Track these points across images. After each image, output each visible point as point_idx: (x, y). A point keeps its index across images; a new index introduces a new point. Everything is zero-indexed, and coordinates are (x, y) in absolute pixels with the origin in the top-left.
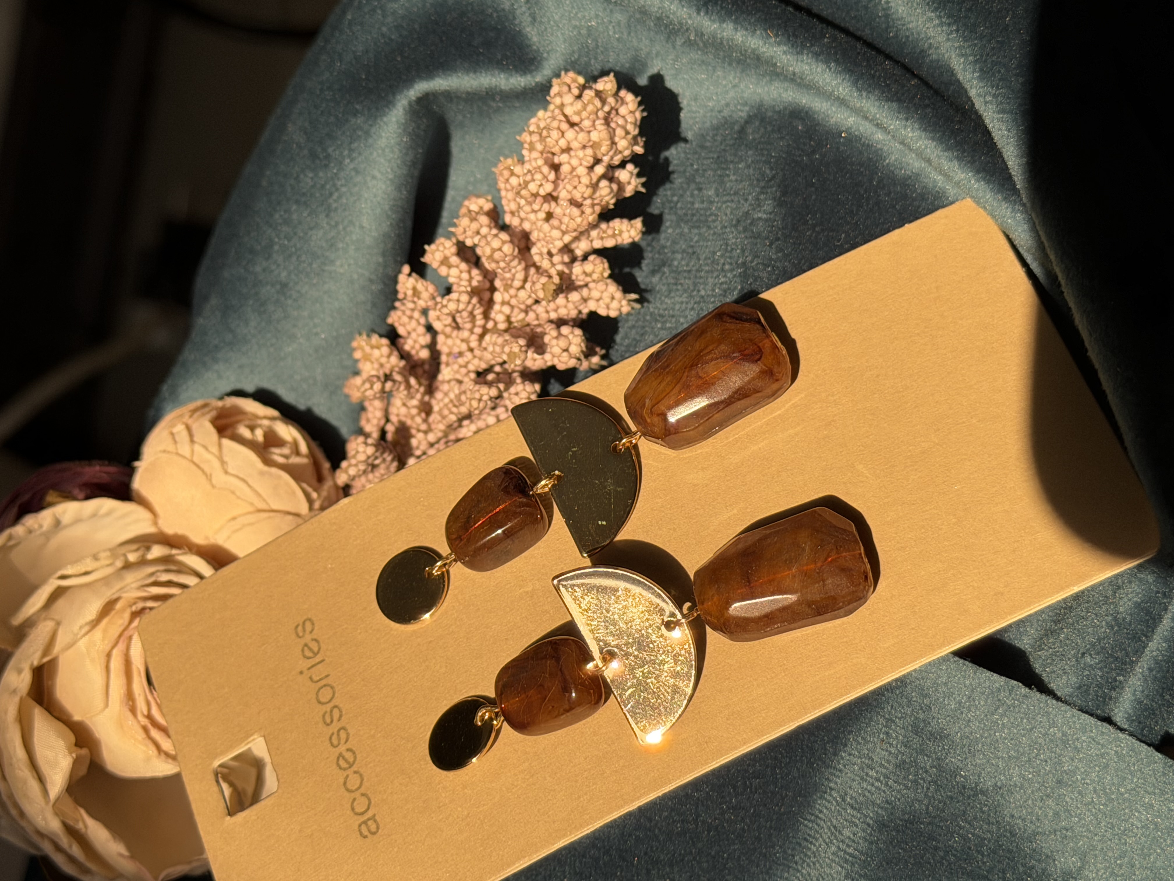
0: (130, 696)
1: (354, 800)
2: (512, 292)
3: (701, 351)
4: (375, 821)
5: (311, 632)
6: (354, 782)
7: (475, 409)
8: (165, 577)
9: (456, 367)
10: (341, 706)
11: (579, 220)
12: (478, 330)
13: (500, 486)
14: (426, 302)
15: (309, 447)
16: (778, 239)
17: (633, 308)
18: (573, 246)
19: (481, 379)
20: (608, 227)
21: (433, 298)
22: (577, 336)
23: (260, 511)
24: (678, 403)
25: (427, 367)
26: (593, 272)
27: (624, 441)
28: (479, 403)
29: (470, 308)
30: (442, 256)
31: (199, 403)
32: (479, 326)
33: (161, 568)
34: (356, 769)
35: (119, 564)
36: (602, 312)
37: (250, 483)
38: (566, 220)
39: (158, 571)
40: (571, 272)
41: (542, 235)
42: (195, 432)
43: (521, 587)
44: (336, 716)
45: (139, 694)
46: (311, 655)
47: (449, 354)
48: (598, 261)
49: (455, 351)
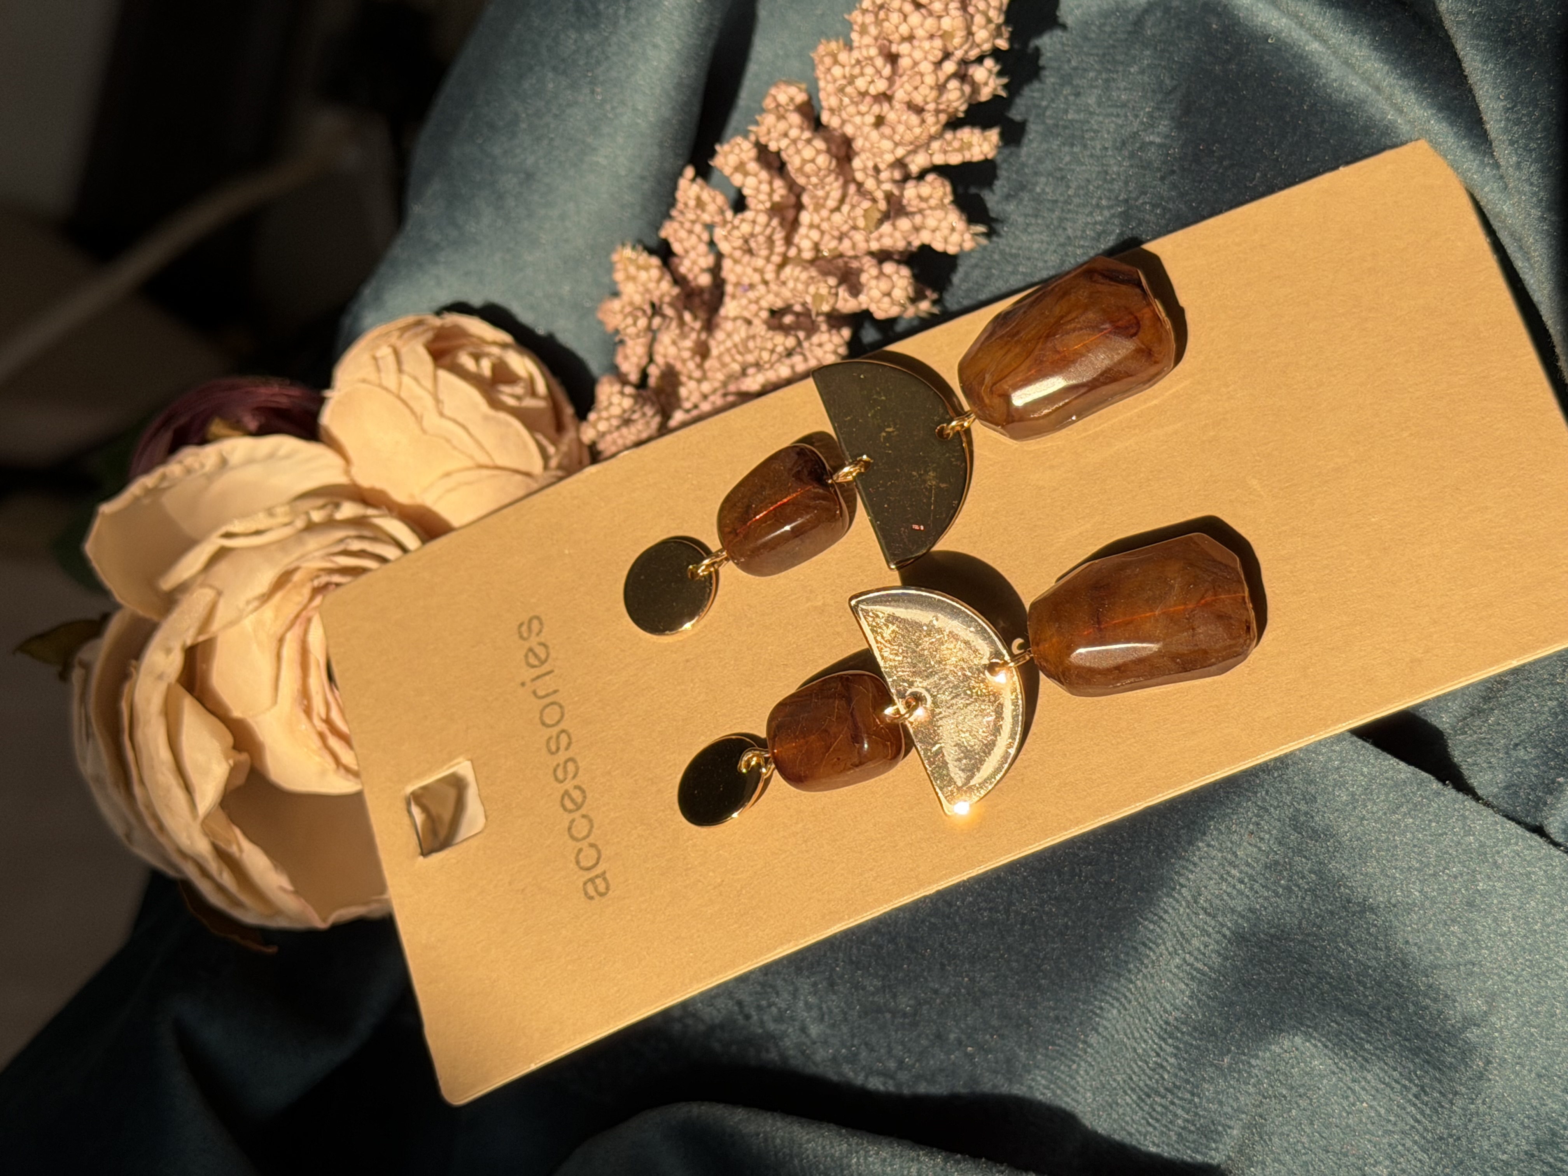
0: (305, 693)
1: (580, 850)
2: (824, 213)
3: (1062, 317)
4: (605, 879)
5: (538, 634)
6: (581, 828)
7: (766, 362)
8: (356, 546)
9: (744, 301)
10: (570, 731)
11: (917, 131)
12: (776, 259)
13: (791, 469)
14: (713, 217)
15: (548, 386)
16: (1173, 172)
17: (978, 244)
18: (908, 160)
19: (775, 322)
20: (955, 138)
21: (722, 212)
22: (904, 277)
23: (481, 467)
24: (1027, 382)
25: (706, 296)
26: (931, 197)
27: (954, 423)
28: (771, 356)
29: (768, 231)
30: (737, 161)
31: (411, 319)
32: (779, 254)
33: (352, 533)
34: (584, 813)
35: (300, 523)
36: (938, 246)
37: (471, 430)
38: (901, 129)
39: (347, 537)
40: (902, 195)
41: (867, 145)
42: (405, 358)
43: (808, 599)
44: (563, 745)
45: (317, 693)
46: (536, 663)
47: (737, 284)
48: (937, 183)
49: (745, 282)
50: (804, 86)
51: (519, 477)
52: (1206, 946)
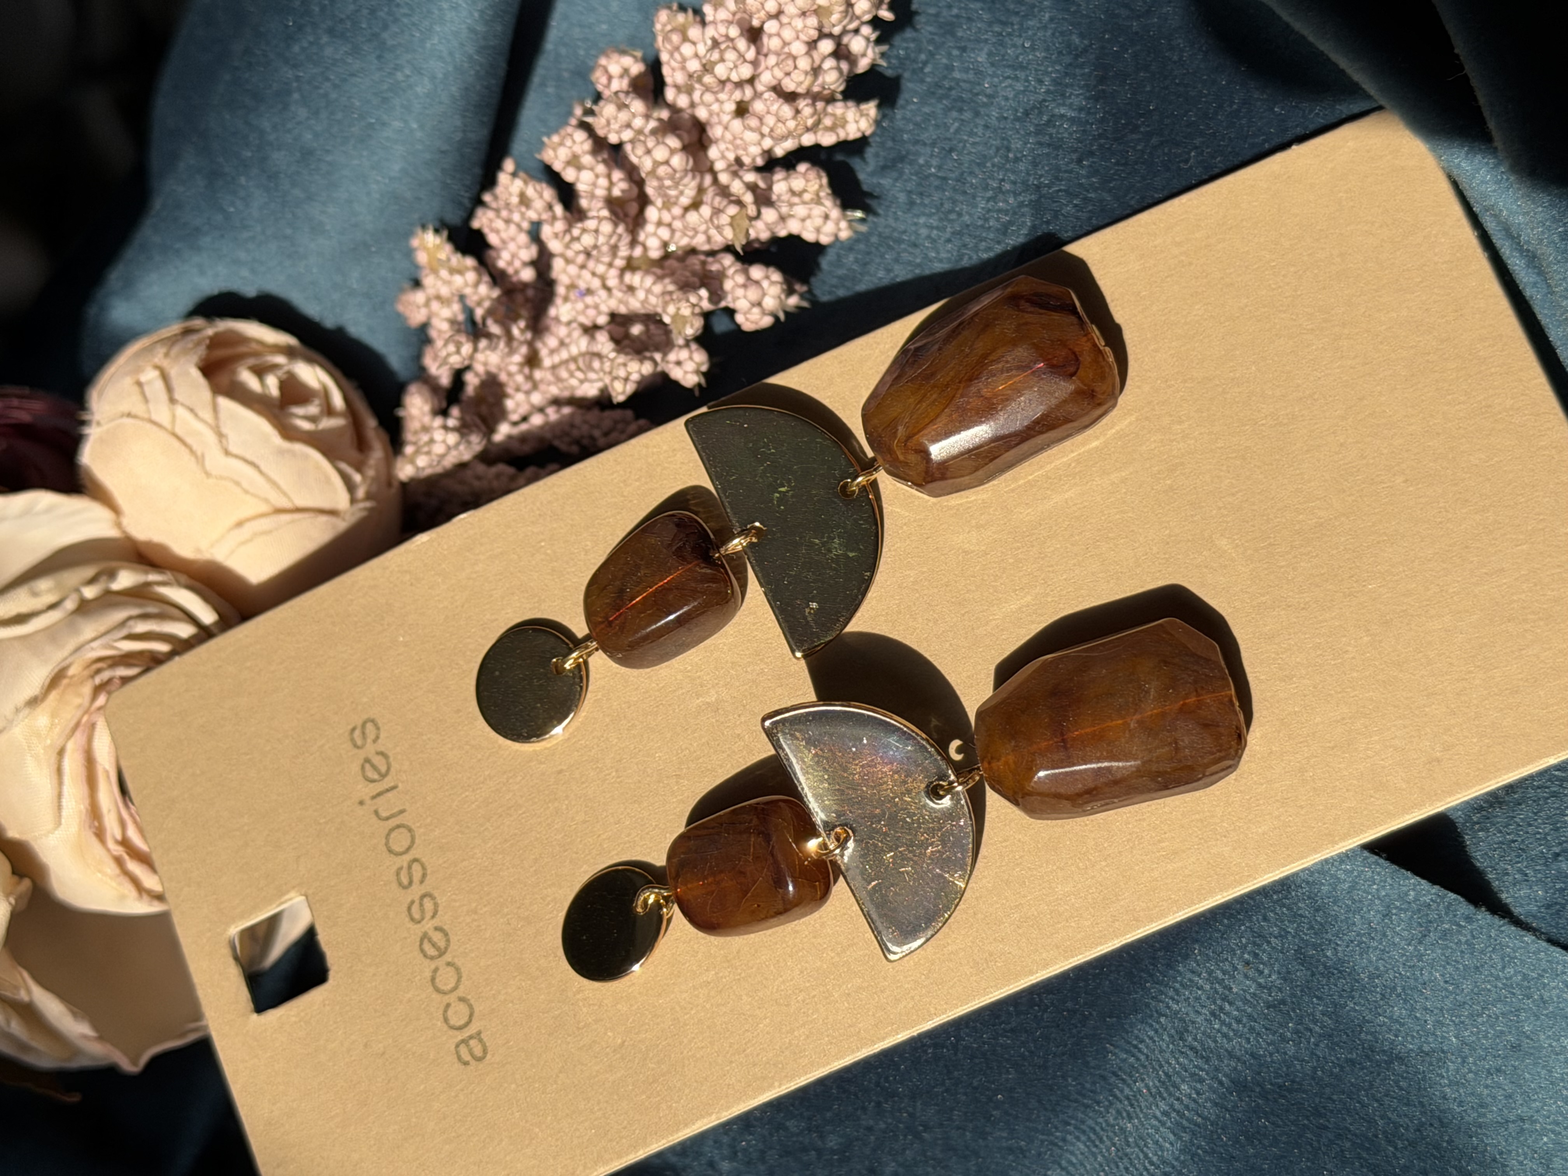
0: (94, 813)
1: (448, 1005)
2: (677, 211)
3: (986, 355)
4: (481, 1041)
5: (375, 741)
6: (446, 978)
8: (141, 627)
10: (424, 860)
11: (791, 124)
12: (620, 263)
13: (670, 545)
14: (539, 213)
15: (346, 399)
16: (1091, 154)
17: (856, 232)
18: (777, 146)
21: (551, 210)
22: (774, 282)
23: (279, 511)
24: (948, 431)
25: (530, 293)
26: (805, 191)
27: (860, 479)
28: (625, 385)
29: (613, 240)
30: (570, 155)
32: (622, 258)
33: (135, 612)
34: (450, 960)
35: (70, 605)
36: (809, 236)
37: (263, 467)
38: (770, 120)
39: (130, 618)
40: (770, 188)
41: (728, 136)
42: (175, 382)
43: (698, 696)
44: (417, 876)
45: (109, 811)
46: (376, 777)
47: (572, 287)
48: (812, 174)
49: (582, 285)
50: (639, 54)
51: (324, 519)
52: (1198, 1094)
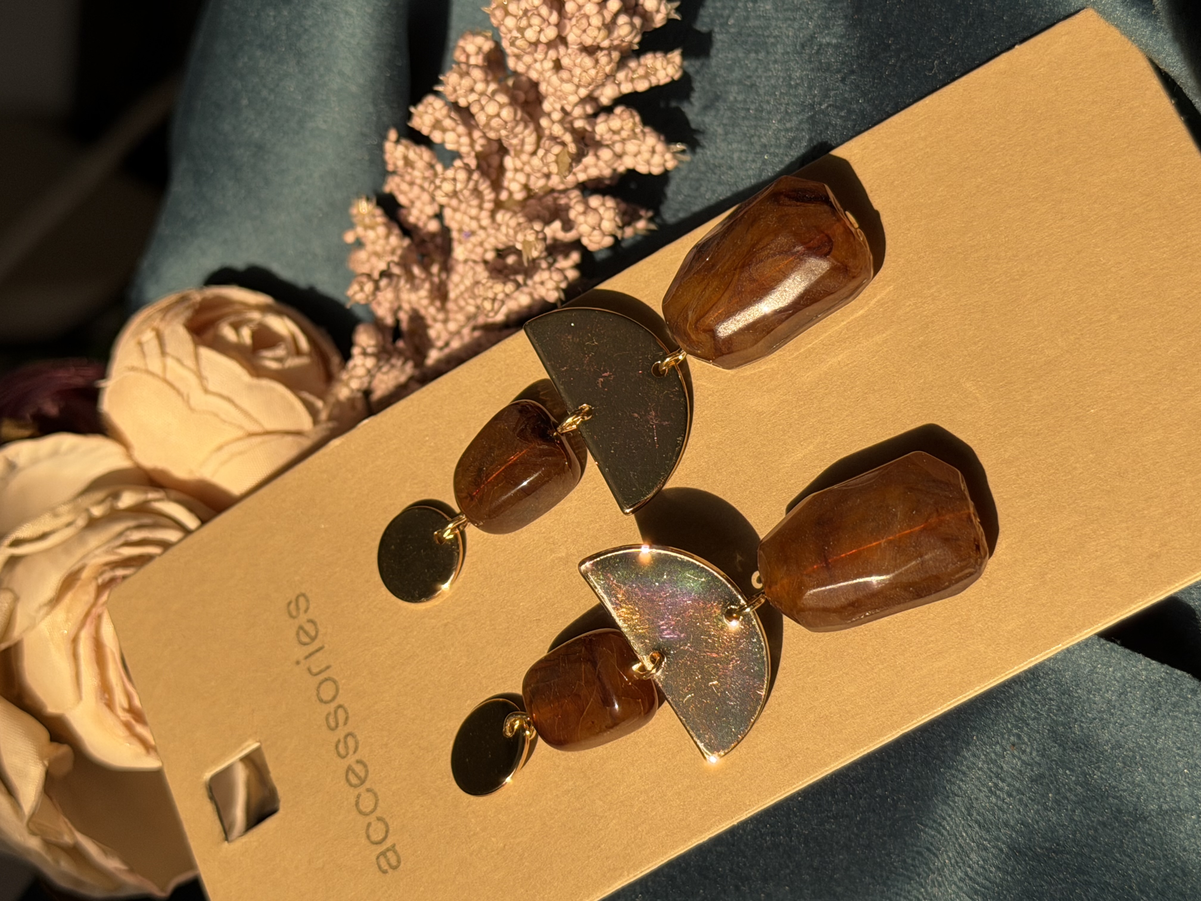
0: (105, 687)
1: (369, 825)
2: (525, 157)
3: (753, 246)
4: (395, 852)
5: (306, 611)
6: (367, 803)
7: (489, 311)
8: (136, 536)
10: (346, 705)
11: (593, 72)
12: (489, 206)
13: (515, 429)
14: (423, 172)
15: (311, 341)
16: (852, 72)
18: (596, 94)
19: (498, 265)
20: (639, 65)
21: (431, 166)
22: (609, 208)
23: (251, 435)
24: (729, 315)
26: (622, 129)
27: (668, 360)
28: (493, 304)
29: (471, 185)
30: (433, 120)
31: (173, 298)
32: (489, 201)
33: (131, 523)
34: (368, 787)
35: (81, 522)
36: (642, 169)
37: (238, 401)
38: (577, 71)
39: (128, 529)
40: (594, 131)
41: (552, 88)
42: (167, 340)
43: (552, 551)
44: (341, 719)
45: (117, 685)
46: (307, 640)
47: (460, 231)
48: (626, 115)
49: (466, 228)
50: (489, 34)
51: (289, 439)
